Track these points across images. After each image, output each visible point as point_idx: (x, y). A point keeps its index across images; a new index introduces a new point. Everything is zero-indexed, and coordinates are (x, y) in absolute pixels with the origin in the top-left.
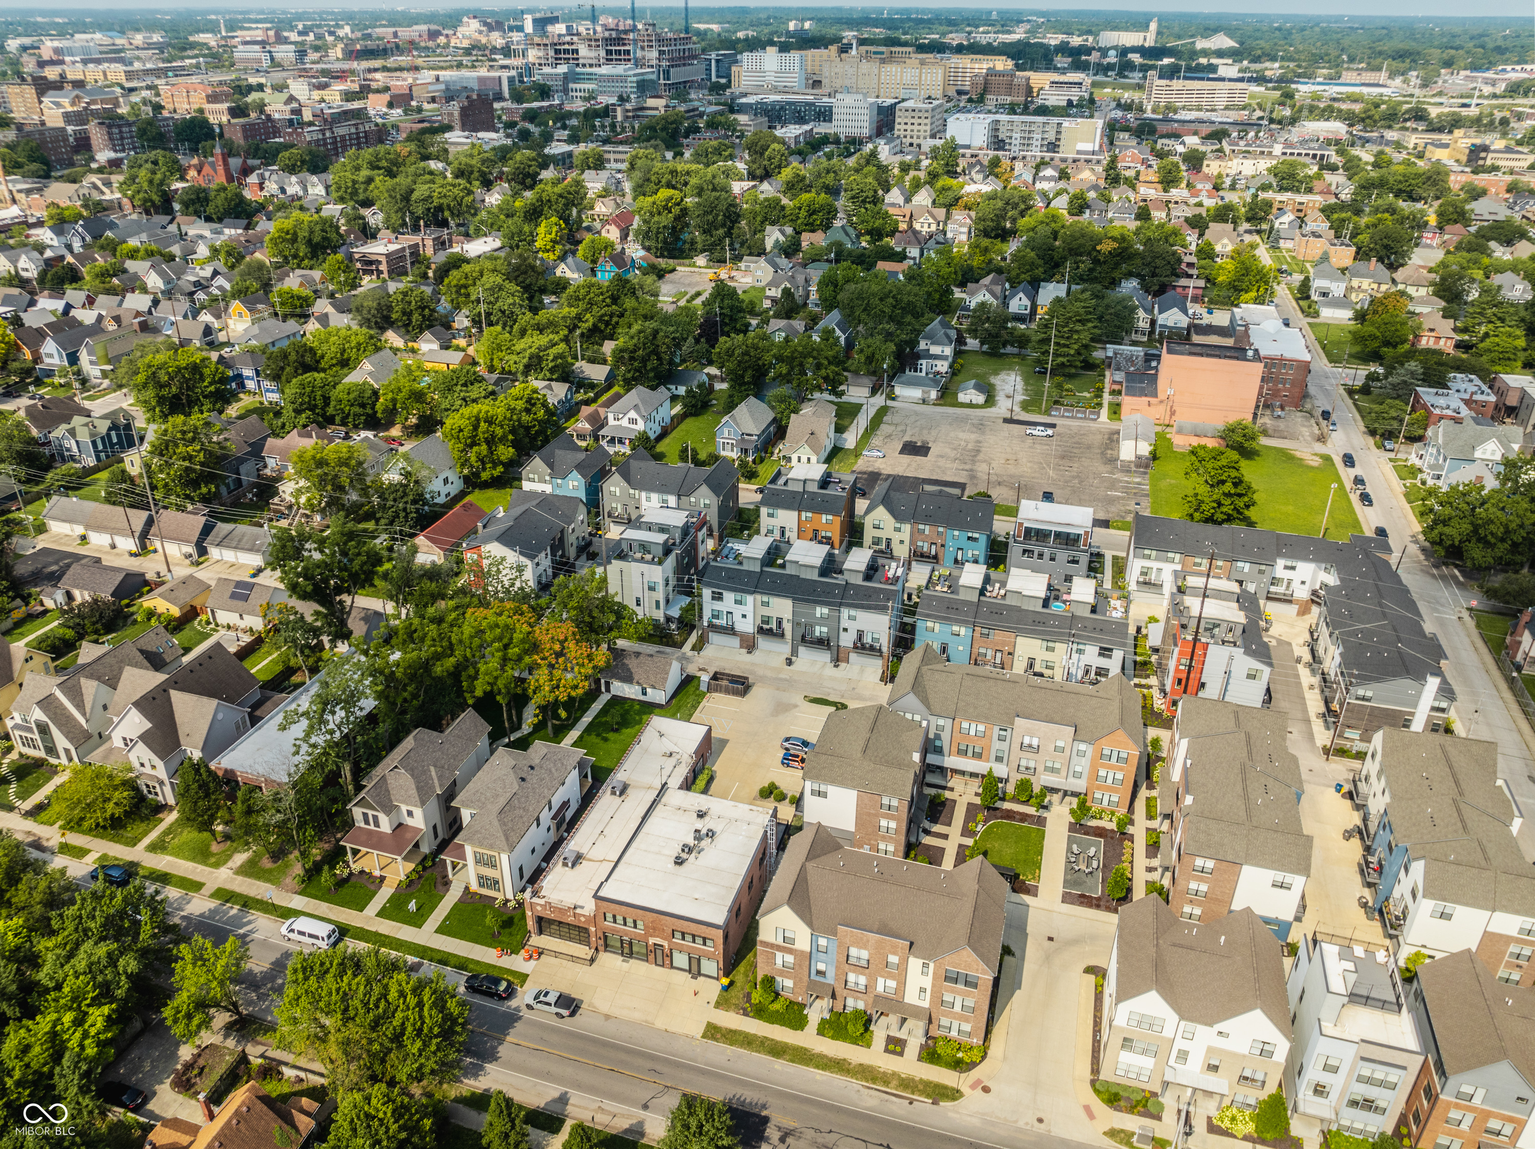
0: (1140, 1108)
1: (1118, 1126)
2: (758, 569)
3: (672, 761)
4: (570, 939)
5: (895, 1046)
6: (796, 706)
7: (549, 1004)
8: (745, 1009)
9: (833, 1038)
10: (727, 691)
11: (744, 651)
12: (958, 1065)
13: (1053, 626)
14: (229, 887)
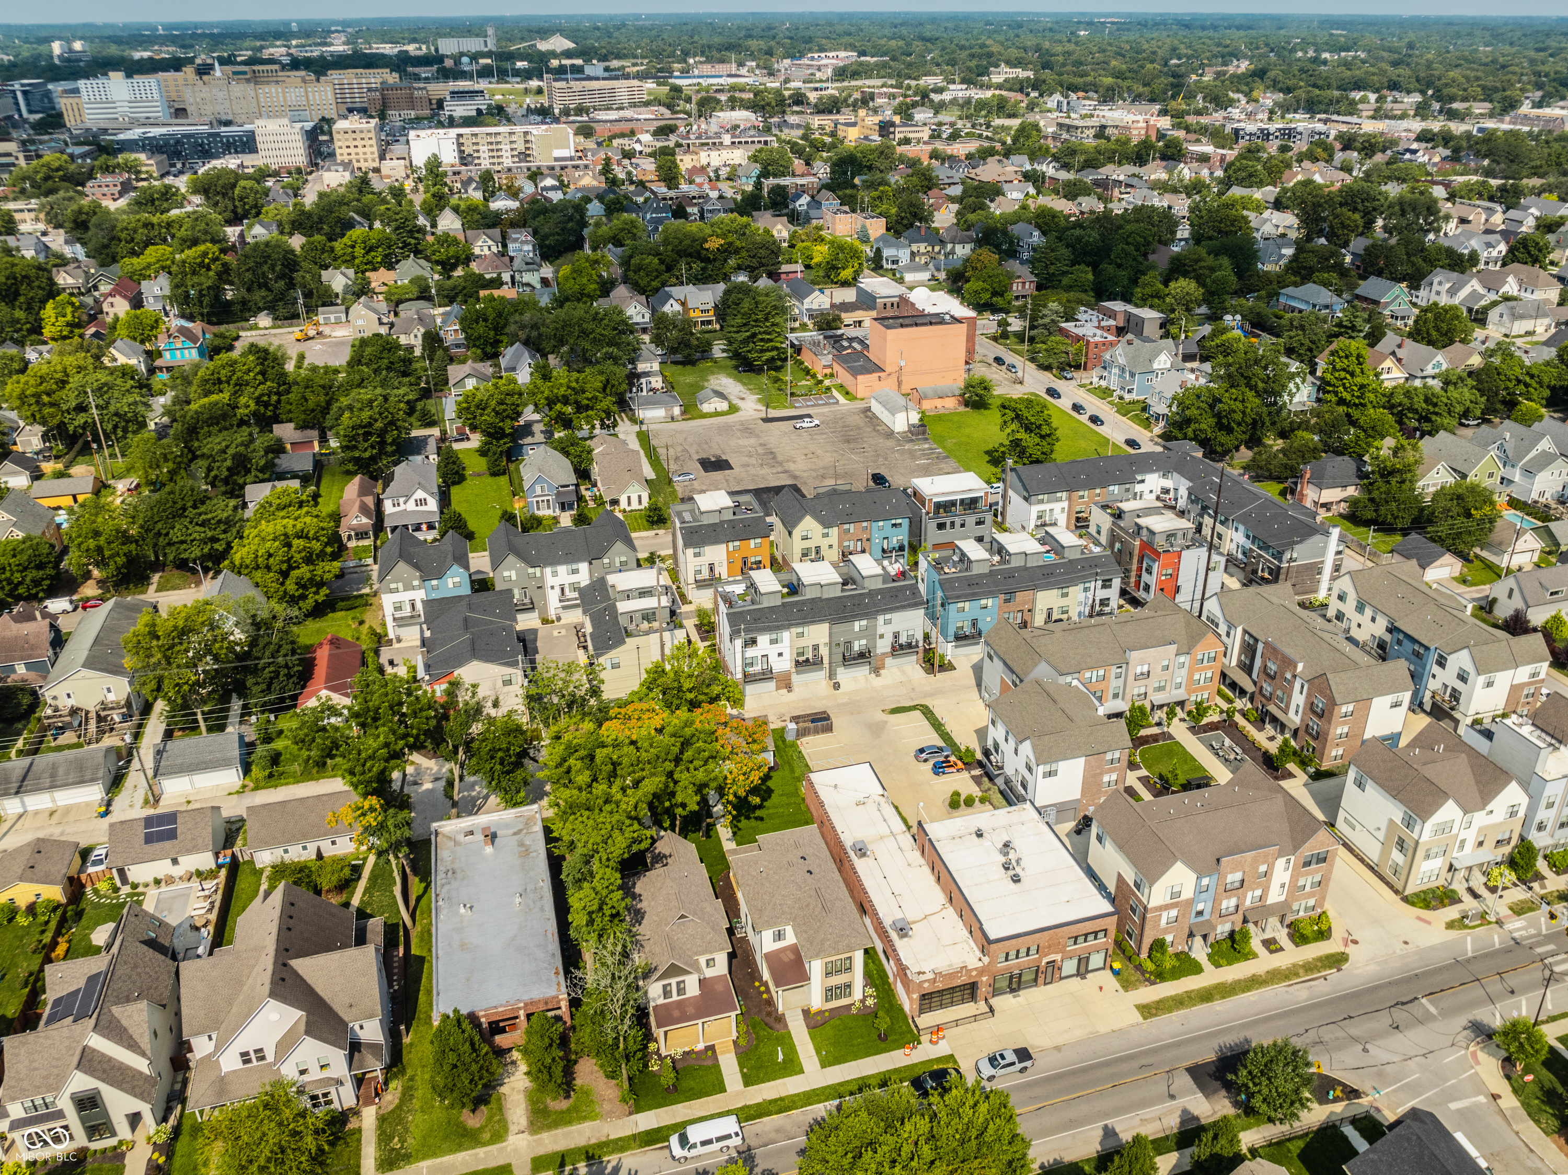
0: (1446, 901)
1: (1448, 919)
2: (782, 602)
3: (871, 807)
4: (952, 1004)
5: (1271, 945)
6: (885, 722)
7: (1013, 1064)
8: (1148, 980)
9: (1230, 963)
10: (816, 732)
11: (784, 691)
12: (1323, 935)
13: (1061, 574)
14: (541, 1151)
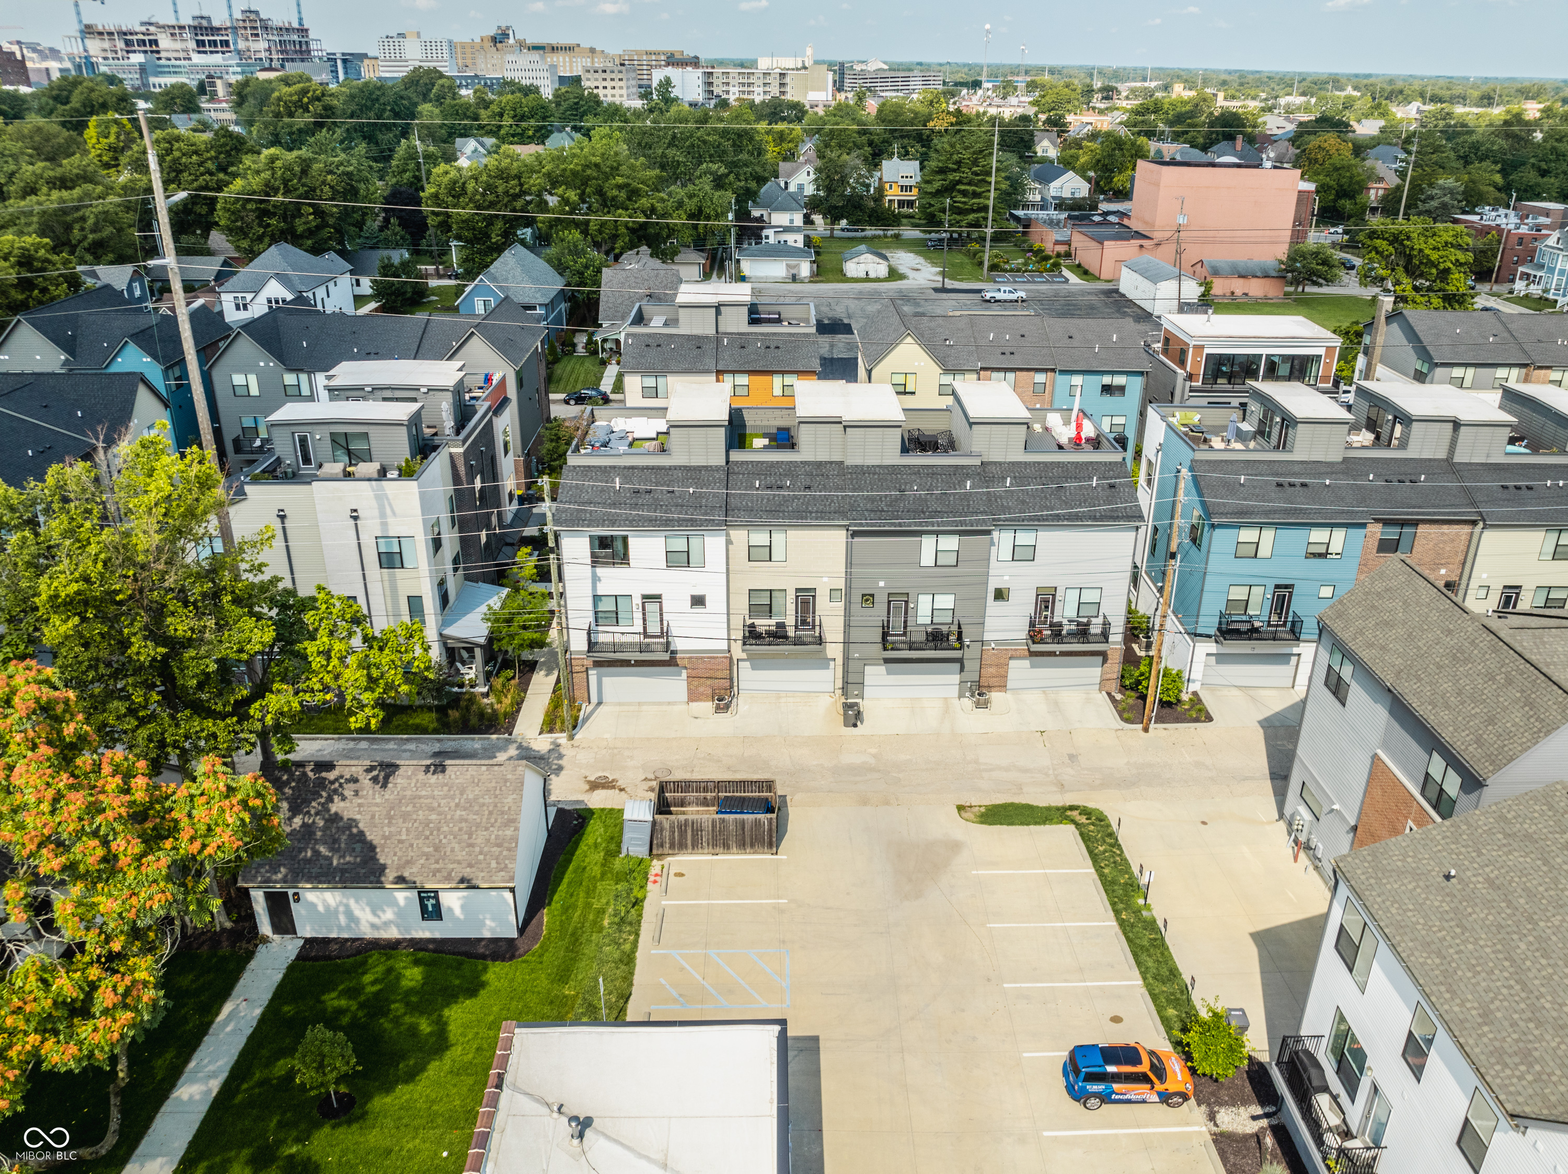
2: (718, 460)
6: (955, 847)
10: (722, 840)
11: (707, 706)
